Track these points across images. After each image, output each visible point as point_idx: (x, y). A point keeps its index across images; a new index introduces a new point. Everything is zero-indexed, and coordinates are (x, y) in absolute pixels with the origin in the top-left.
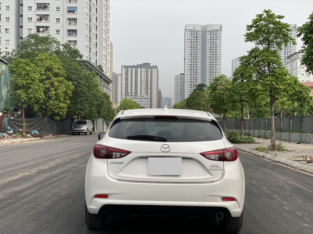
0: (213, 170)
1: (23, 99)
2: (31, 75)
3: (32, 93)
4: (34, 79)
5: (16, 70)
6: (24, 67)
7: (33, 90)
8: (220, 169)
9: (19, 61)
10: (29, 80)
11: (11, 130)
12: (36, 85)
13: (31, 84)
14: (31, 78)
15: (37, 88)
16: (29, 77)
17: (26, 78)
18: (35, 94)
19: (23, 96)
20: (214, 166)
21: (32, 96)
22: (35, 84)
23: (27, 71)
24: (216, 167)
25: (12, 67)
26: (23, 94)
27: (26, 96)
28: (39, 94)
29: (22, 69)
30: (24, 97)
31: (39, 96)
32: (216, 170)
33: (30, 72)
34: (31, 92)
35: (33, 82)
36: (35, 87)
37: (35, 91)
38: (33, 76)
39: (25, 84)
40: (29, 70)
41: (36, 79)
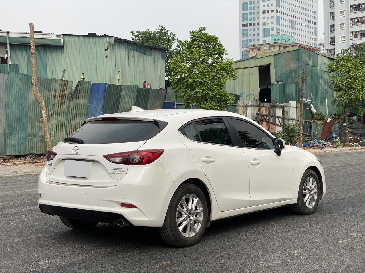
0: (114, 174)
1: (343, 102)
2: (352, 73)
3: (353, 94)
4: (356, 77)
5: (336, 69)
6: (345, 65)
7: (354, 90)
8: (122, 173)
9: (340, 58)
10: (350, 79)
11: (337, 138)
12: (359, 84)
13: (353, 83)
14: (353, 76)
15: (358, 87)
16: (350, 75)
17: (347, 78)
18: (356, 95)
19: (343, 99)
20: (115, 169)
21: (353, 97)
22: (357, 83)
23: (348, 69)
24: (118, 171)
25: (331, 66)
26: (343, 96)
27: (346, 99)
28: (362, 94)
29: (342, 67)
30: (345, 99)
31: (362, 97)
32: (118, 174)
33: (351, 69)
34: (352, 92)
35: (355, 81)
36: (357, 87)
37: (357, 91)
38: (355, 74)
39: (346, 84)
40: (350, 68)
41: (359, 77)
